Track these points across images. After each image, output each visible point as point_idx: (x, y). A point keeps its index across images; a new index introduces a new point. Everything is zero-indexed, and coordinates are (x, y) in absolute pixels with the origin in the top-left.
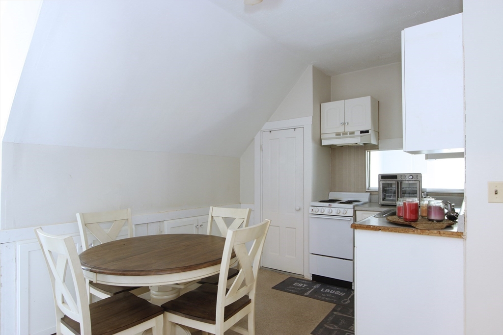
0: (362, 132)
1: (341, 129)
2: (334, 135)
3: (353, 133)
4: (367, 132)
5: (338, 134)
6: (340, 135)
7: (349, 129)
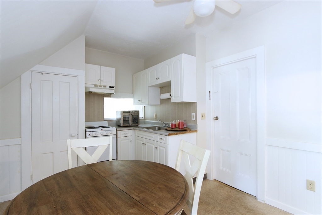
0: (110, 87)
1: (98, 83)
2: (93, 86)
3: (105, 87)
4: (113, 87)
5: (96, 86)
6: (97, 86)
7: (102, 84)
